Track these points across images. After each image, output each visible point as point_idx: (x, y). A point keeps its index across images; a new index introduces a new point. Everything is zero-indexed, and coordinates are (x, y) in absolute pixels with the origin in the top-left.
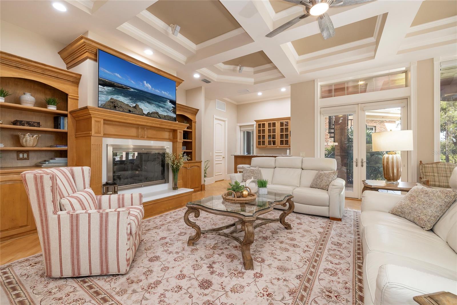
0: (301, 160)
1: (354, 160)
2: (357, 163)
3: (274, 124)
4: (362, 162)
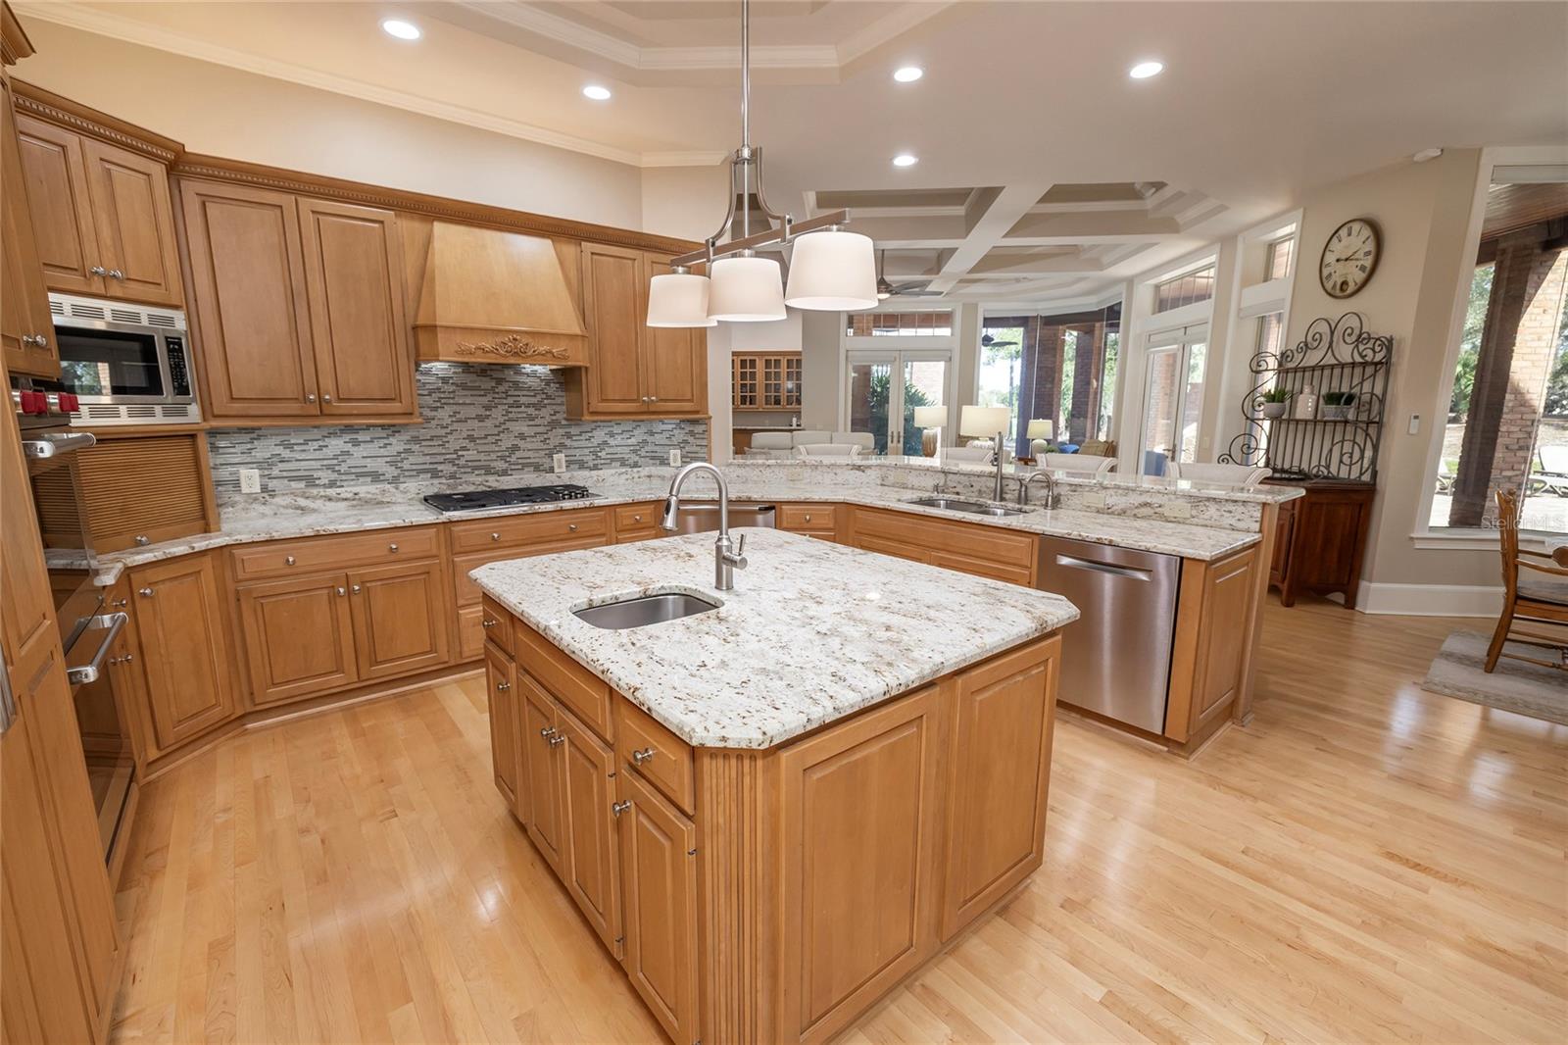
0: (829, 436)
1: (890, 433)
2: (892, 437)
3: (753, 363)
4: (899, 437)
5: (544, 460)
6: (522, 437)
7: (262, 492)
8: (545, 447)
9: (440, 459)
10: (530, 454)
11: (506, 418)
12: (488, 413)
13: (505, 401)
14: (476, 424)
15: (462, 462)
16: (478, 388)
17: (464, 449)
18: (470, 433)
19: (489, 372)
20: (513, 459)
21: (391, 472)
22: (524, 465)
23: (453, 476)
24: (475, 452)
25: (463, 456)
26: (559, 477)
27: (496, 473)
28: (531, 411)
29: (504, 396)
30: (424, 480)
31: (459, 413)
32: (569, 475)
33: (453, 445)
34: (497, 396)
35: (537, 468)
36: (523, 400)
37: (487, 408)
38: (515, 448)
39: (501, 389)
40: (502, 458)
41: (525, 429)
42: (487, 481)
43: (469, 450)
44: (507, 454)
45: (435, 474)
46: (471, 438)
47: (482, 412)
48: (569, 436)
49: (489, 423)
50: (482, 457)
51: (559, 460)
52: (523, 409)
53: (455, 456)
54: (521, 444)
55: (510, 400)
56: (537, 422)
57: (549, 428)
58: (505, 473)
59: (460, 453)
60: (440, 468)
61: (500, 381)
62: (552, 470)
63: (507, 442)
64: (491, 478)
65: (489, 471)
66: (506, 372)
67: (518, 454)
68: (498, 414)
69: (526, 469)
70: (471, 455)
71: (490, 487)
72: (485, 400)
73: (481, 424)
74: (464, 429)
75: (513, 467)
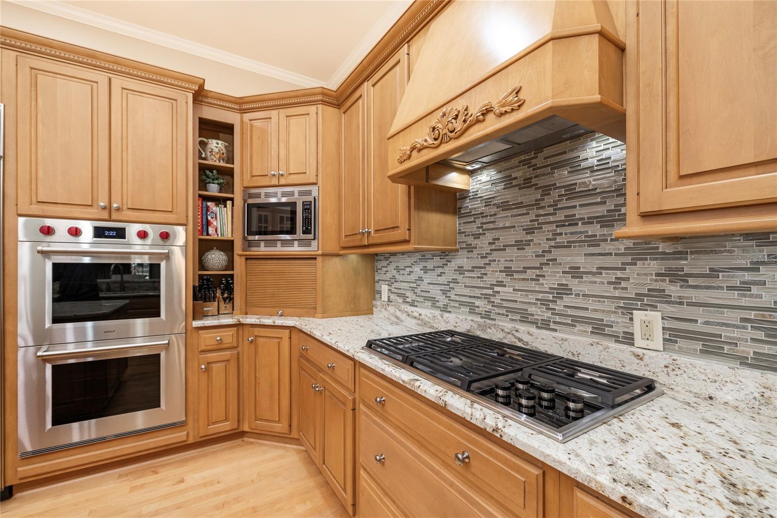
5: (613, 318)
6: (575, 272)
7: (388, 301)
8: (617, 293)
9: (477, 292)
10: (591, 304)
11: (553, 243)
12: (529, 237)
13: (551, 218)
14: (513, 252)
15: (497, 300)
16: (519, 205)
17: (501, 284)
18: (508, 264)
19: (534, 181)
20: (559, 306)
21: (442, 300)
22: (576, 320)
23: (487, 316)
24: (511, 290)
25: (499, 292)
26: (640, 358)
27: (534, 323)
28: (595, 229)
29: (551, 210)
30: (463, 313)
31: (498, 239)
32: (664, 358)
33: (490, 279)
34: (541, 212)
35: (599, 329)
36: (580, 213)
37: (529, 231)
38: (563, 290)
39: (548, 200)
40: (544, 303)
41: (580, 260)
42: (517, 331)
43: (505, 286)
44: (550, 297)
45: (473, 309)
46: (508, 271)
47: (522, 236)
48: (676, 276)
49: (529, 251)
50: (518, 296)
51: (647, 325)
52: (580, 227)
53: (490, 292)
54: (574, 284)
55: (561, 216)
56: (606, 247)
57: (629, 259)
58: (545, 325)
59: (497, 289)
60: (478, 303)
61: (546, 190)
62: (628, 339)
63: (553, 279)
64: (523, 328)
65: (526, 318)
66: (557, 173)
67: (568, 300)
68: (541, 240)
69: (579, 327)
70: (506, 292)
71: (520, 340)
72: (525, 221)
73: (521, 253)
74: (501, 259)
75: (558, 319)
